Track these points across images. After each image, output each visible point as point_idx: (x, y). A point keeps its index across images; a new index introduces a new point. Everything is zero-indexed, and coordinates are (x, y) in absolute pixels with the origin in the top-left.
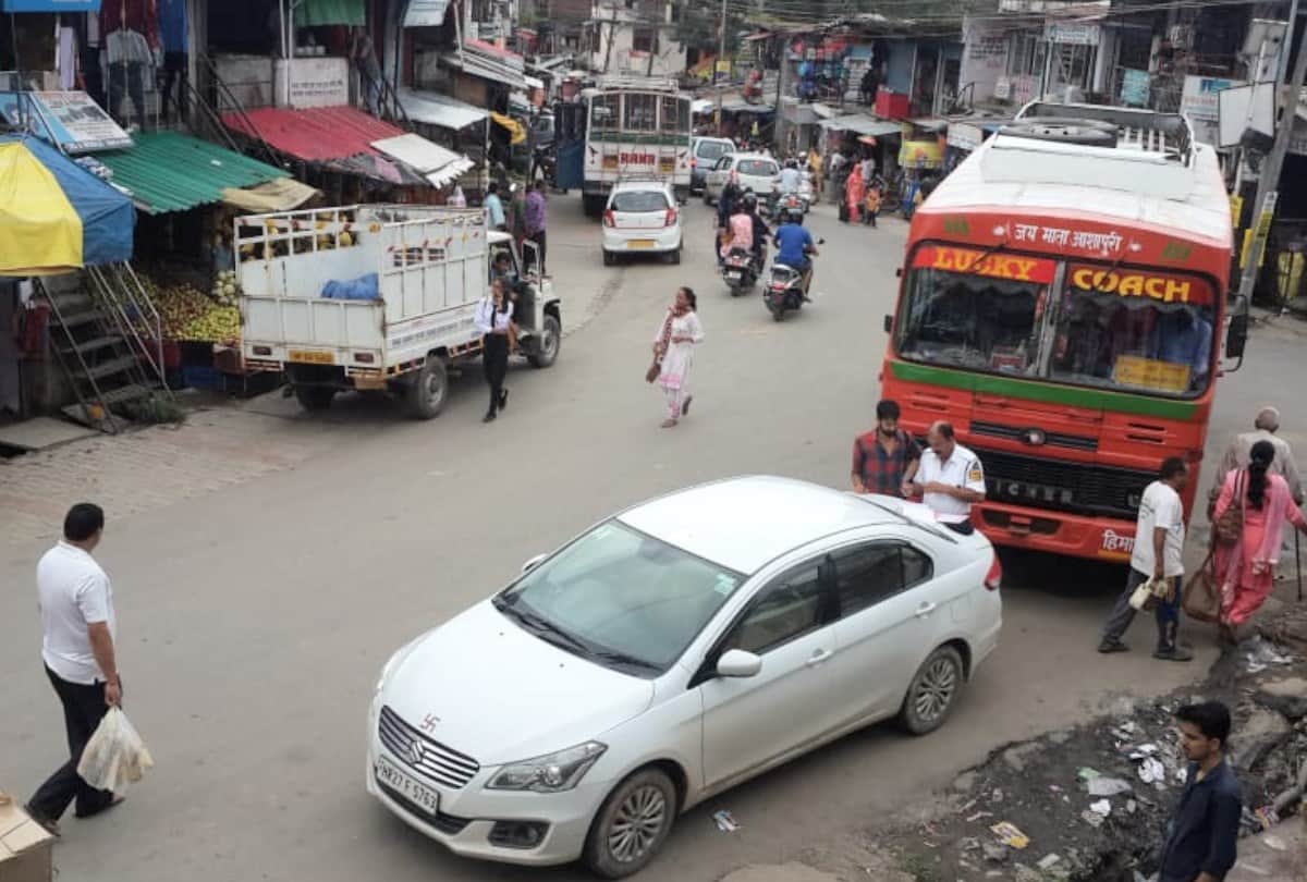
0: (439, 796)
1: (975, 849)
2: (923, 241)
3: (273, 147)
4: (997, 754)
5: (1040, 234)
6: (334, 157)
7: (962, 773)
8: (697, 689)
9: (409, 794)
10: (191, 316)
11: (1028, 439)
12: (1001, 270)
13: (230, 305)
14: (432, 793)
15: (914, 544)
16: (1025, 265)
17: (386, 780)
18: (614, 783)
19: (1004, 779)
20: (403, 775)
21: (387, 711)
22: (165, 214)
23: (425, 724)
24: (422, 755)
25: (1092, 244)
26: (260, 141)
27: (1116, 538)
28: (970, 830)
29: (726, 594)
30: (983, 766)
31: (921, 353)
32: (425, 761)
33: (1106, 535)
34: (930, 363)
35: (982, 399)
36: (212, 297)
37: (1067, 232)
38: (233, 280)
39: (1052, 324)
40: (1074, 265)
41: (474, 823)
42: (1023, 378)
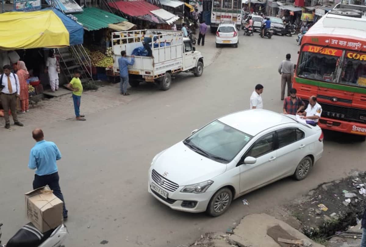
0: (168, 194)
1: (313, 211)
2: (306, 44)
3: (123, 12)
4: (320, 186)
5: (338, 42)
6: (140, 15)
7: (310, 191)
8: (239, 167)
9: (160, 193)
10: (100, 60)
11: (333, 100)
12: (327, 53)
13: (110, 57)
14: (166, 193)
15: (300, 129)
17: (153, 189)
18: (216, 191)
19: (322, 192)
20: (158, 188)
21: (154, 171)
22: (92, 31)
23: (164, 174)
24: (163, 183)
25: (353, 46)
26: (119, 10)
27: (356, 127)
28: (312, 206)
29: (247, 141)
30: (316, 189)
31: (304, 75)
32: (164, 184)
33: (353, 127)
34: (306, 78)
35: (320, 89)
36: (105, 55)
37: (346, 42)
38: (111, 50)
39: (341, 68)
40: (347, 51)
41: (177, 201)
42: (332, 83)
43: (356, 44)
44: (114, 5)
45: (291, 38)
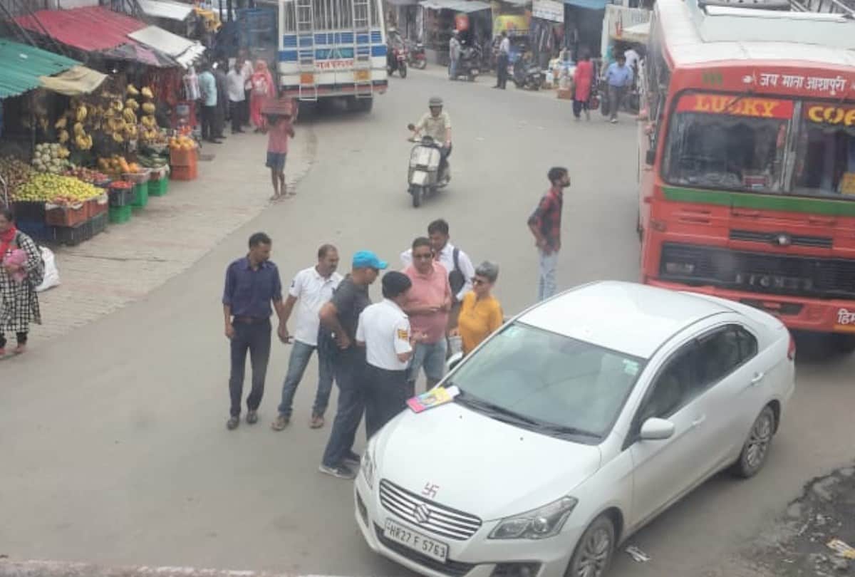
0: (448, 547)
1: (825, 562)
2: (685, 90)
3: (57, 41)
4: (809, 487)
5: (780, 80)
6: (107, 47)
7: (790, 504)
8: (627, 451)
9: (419, 547)
10: (20, 181)
11: (778, 242)
12: (750, 110)
13: (48, 171)
14: (441, 546)
15: (746, 328)
16: (769, 105)
17: (393, 537)
19: (820, 506)
20: (412, 533)
21: (385, 483)
23: (426, 491)
24: (428, 516)
25: (822, 87)
26: (48, 37)
27: (848, 314)
28: (812, 548)
29: (634, 374)
30: (803, 498)
31: (685, 178)
32: (431, 520)
33: (840, 313)
34: (693, 185)
35: (740, 212)
36: (31, 165)
37: (802, 78)
38: (49, 151)
39: (792, 150)
40: (807, 103)
41: (477, 568)
42: (770, 194)
43: (832, 80)
44: (36, 24)
45: (474, 84)
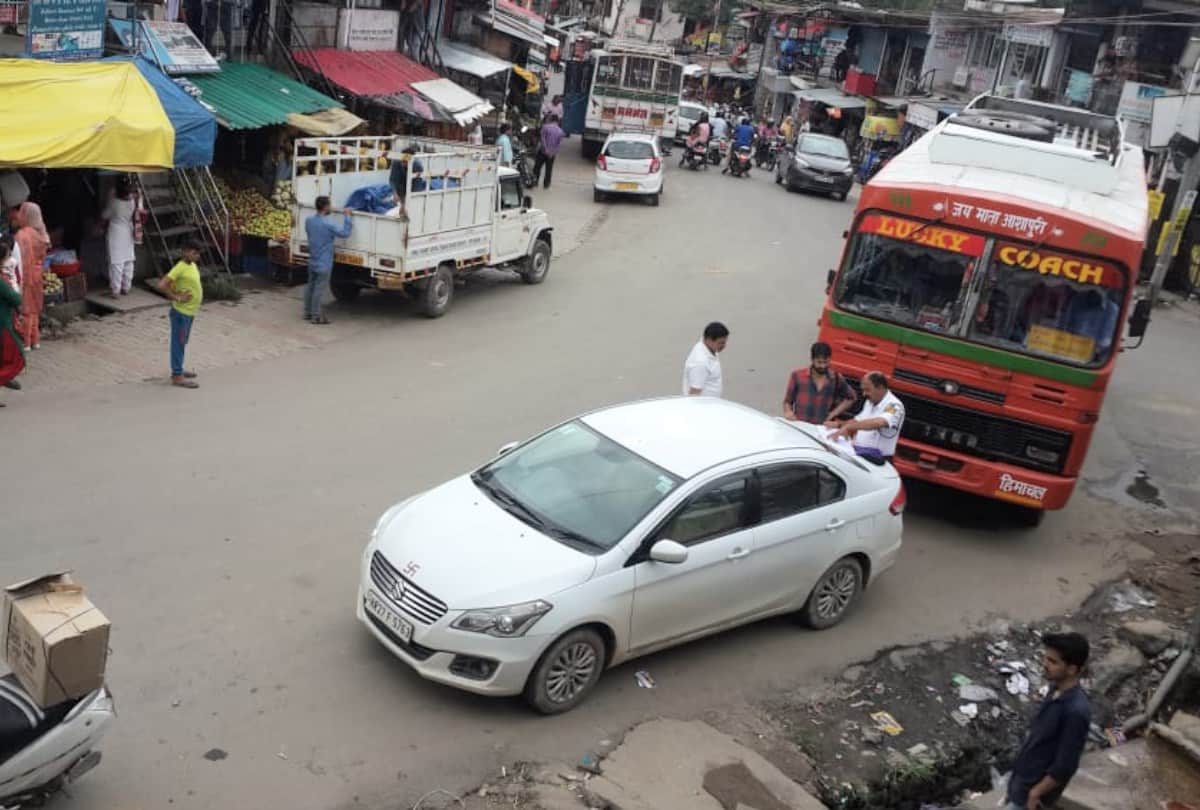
1: (855, 731)
2: (869, 209)
4: (884, 653)
5: (974, 212)
7: (851, 666)
8: (631, 568)
10: (253, 215)
11: (943, 389)
12: (937, 241)
13: (285, 209)
15: (831, 468)
17: (372, 610)
18: (555, 637)
19: (888, 675)
21: (378, 555)
22: (241, 130)
23: (408, 569)
24: (403, 594)
25: (1020, 226)
27: (1012, 481)
28: (853, 714)
29: (665, 492)
30: (870, 663)
31: (858, 306)
32: (406, 600)
33: (1003, 478)
34: (863, 314)
35: (906, 350)
36: (271, 201)
37: (999, 214)
38: (289, 189)
39: (976, 291)
40: (1001, 242)
41: (439, 655)
42: (945, 336)
43: (1031, 220)
44: (310, 58)
